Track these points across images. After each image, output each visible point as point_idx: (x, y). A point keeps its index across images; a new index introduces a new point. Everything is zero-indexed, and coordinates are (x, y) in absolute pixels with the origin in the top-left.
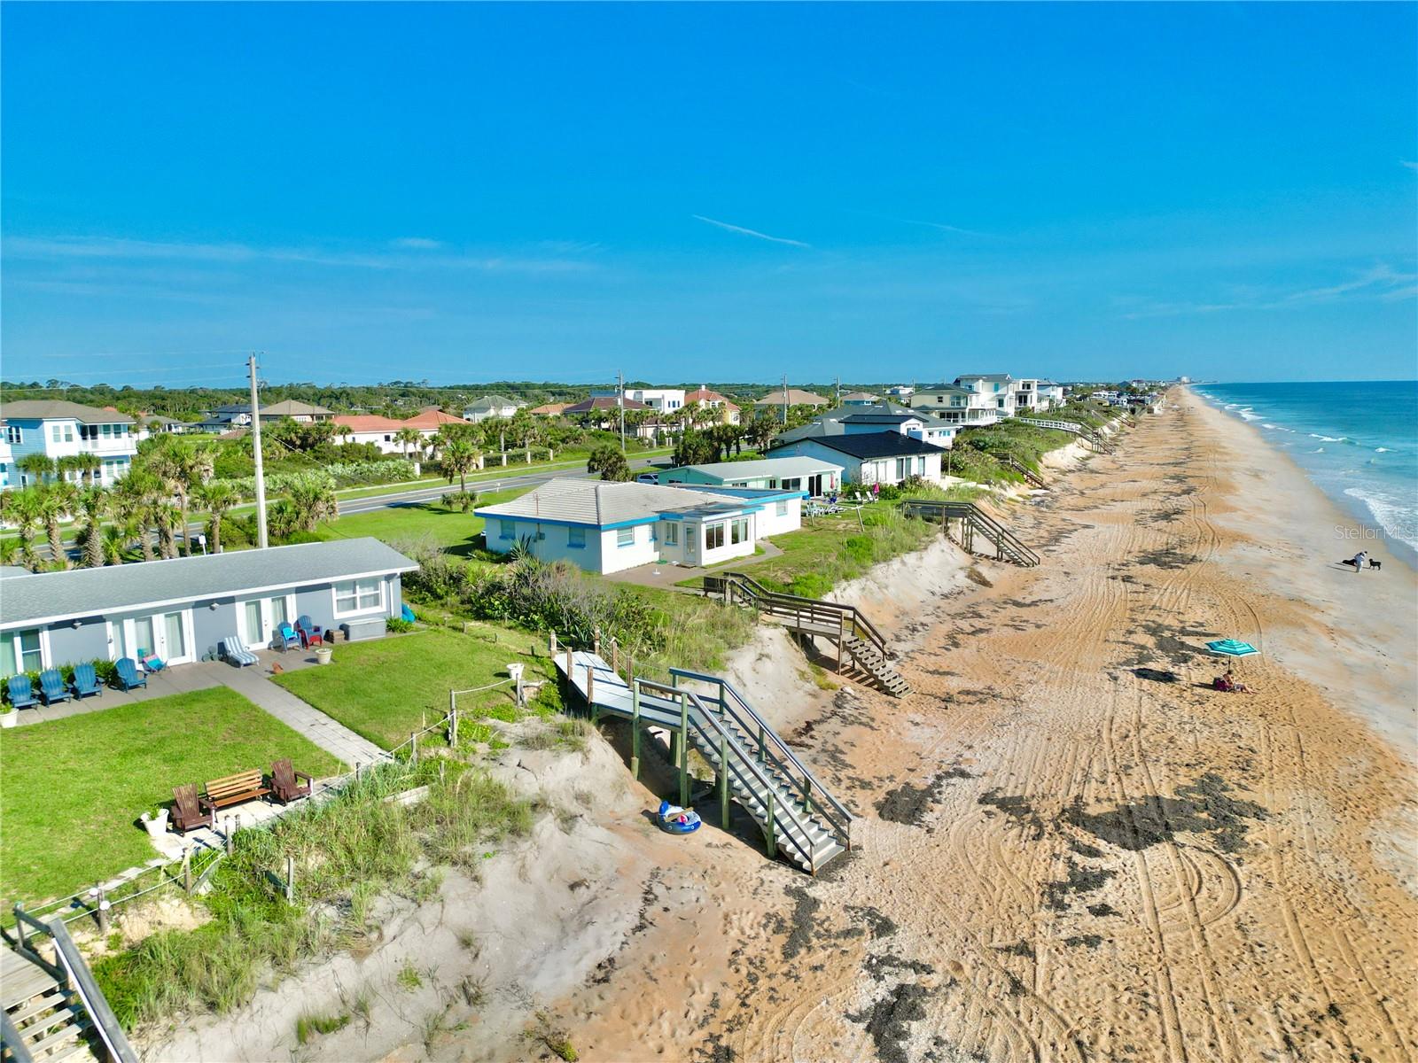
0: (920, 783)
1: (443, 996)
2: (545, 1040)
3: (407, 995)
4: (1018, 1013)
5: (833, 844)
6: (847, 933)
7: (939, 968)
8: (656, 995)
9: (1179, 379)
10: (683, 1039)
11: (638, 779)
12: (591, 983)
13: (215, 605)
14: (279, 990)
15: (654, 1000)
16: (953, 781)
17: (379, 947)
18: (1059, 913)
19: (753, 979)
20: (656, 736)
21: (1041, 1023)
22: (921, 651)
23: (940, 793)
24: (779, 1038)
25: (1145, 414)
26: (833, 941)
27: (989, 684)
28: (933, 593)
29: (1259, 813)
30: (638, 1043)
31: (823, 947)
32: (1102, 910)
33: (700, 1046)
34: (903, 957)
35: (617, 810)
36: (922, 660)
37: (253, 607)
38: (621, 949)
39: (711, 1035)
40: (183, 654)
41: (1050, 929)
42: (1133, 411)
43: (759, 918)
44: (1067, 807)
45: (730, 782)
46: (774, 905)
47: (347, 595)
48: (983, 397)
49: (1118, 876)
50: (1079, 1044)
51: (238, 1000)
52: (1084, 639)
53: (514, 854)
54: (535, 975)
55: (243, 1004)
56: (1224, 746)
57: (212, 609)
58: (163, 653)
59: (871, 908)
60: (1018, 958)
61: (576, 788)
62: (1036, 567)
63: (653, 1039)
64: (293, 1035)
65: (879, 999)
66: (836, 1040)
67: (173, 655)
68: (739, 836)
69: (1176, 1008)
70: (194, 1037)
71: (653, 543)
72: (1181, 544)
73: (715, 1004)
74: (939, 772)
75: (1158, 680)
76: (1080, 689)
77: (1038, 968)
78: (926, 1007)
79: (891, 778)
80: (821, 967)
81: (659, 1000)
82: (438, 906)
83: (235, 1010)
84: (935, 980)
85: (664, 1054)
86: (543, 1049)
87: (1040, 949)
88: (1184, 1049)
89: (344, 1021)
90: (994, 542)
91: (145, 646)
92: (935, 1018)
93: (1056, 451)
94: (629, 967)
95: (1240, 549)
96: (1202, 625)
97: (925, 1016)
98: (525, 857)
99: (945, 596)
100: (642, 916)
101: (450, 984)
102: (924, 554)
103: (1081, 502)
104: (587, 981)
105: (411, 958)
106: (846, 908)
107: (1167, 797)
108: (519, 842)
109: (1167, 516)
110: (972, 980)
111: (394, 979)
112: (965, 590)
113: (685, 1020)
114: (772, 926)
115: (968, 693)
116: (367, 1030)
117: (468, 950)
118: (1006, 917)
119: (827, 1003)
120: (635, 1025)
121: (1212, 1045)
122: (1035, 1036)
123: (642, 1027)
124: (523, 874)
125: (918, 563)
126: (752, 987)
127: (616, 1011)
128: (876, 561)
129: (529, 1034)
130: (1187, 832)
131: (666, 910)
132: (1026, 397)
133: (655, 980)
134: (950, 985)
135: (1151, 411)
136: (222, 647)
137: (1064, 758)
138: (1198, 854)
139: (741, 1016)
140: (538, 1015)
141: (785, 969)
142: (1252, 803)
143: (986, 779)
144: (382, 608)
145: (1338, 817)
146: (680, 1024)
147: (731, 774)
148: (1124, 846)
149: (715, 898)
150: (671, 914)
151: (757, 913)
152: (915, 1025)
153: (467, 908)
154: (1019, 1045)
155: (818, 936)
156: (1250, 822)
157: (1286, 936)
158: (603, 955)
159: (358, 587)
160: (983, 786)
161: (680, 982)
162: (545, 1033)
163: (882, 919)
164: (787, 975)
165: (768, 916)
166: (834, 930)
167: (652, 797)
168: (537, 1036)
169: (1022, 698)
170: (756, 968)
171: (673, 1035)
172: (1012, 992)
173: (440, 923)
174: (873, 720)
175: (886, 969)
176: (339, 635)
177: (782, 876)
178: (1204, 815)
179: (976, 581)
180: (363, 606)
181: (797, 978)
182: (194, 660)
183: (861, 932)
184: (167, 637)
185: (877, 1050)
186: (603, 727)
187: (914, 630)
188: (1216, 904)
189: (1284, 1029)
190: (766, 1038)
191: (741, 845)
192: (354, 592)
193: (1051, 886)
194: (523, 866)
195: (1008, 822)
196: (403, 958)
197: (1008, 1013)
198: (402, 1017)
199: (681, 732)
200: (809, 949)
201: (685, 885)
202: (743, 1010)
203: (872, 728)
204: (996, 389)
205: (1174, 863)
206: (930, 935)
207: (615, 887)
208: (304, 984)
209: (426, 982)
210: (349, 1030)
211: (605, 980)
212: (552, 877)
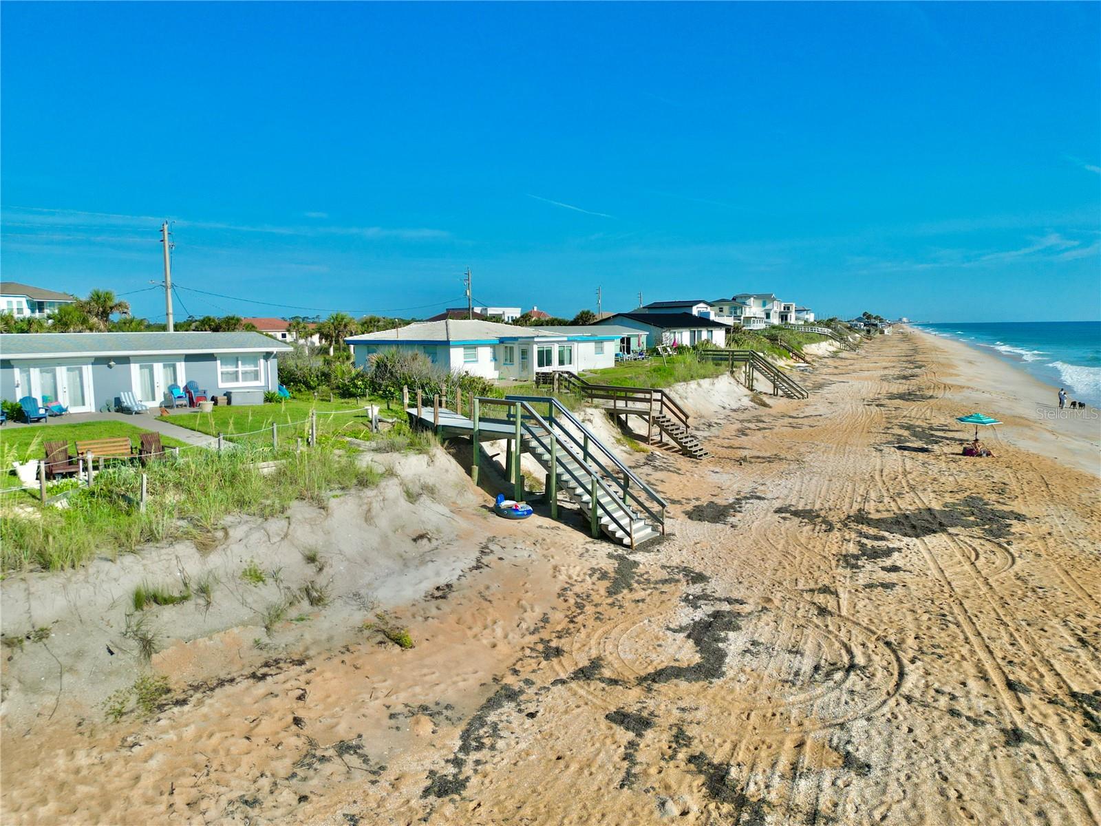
0: (720, 501)
1: (286, 594)
2: (384, 632)
3: (251, 587)
4: (827, 626)
5: (649, 530)
6: (665, 582)
7: (751, 601)
8: (491, 610)
9: (900, 320)
10: (515, 640)
11: (478, 485)
12: (429, 598)
13: (112, 363)
14: (118, 561)
15: (488, 613)
16: (751, 501)
17: (224, 546)
18: (854, 570)
19: (580, 606)
20: (494, 459)
21: (849, 631)
22: (717, 437)
23: (740, 507)
24: (605, 642)
25: (878, 335)
26: (652, 586)
27: (775, 453)
28: (724, 408)
29: (1020, 517)
30: (472, 640)
31: (643, 589)
32: (895, 569)
33: (532, 646)
34: (716, 595)
35: (459, 502)
36: (718, 441)
37: (146, 371)
38: (458, 579)
39: (542, 640)
40: (84, 404)
41: (848, 580)
42: (869, 331)
43: (585, 570)
44: (851, 514)
45: (559, 476)
46: (598, 564)
47: (231, 369)
48: (753, 309)
49: (903, 551)
50: (888, 644)
51: (73, 561)
52: (850, 432)
53: (360, 497)
54: (376, 589)
55: (78, 567)
56: (981, 482)
57: (110, 367)
58: (64, 400)
59: (685, 567)
60: (821, 595)
61: (422, 481)
62: (805, 400)
63: (487, 638)
64: (131, 603)
65: (697, 619)
66: (659, 643)
67: (75, 404)
68: (566, 523)
69: (974, 623)
70: (23, 585)
71: (493, 363)
72: (920, 389)
73: (545, 619)
74: (738, 497)
75: (916, 451)
76: (851, 456)
77: (841, 601)
78: (742, 624)
79: (697, 499)
80: (643, 600)
81: (492, 613)
82: (284, 523)
83: (69, 571)
84: (747, 608)
85: (496, 648)
86: (380, 637)
87: (840, 590)
88: (987, 647)
89: (184, 598)
90: (771, 380)
91: (49, 393)
92: (751, 629)
93: (813, 345)
94: (465, 591)
95: (966, 393)
96: (946, 426)
97: (741, 629)
98: (371, 503)
99: (734, 411)
100: (478, 561)
101: (294, 587)
102: (716, 381)
103: (836, 371)
104: (426, 597)
105: (256, 561)
106: (663, 567)
107: (937, 508)
108: (365, 490)
109: (905, 378)
110: (782, 608)
111: (240, 573)
112: (750, 408)
113: (518, 629)
114: (597, 575)
115: (758, 457)
116: (207, 609)
117: (312, 564)
118: (807, 572)
119: (649, 621)
120: (470, 628)
121: (1012, 644)
122: (845, 640)
123: (476, 629)
124: (368, 517)
125: (711, 387)
126: (579, 611)
127: (452, 619)
128: (678, 381)
129: (368, 627)
130: (959, 528)
131: (501, 559)
132: (786, 316)
133: (490, 601)
134: (762, 611)
135: (882, 332)
136: (118, 401)
137: (844, 490)
138: (971, 539)
139: (569, 629)
140: (377, 616)
141: (610, 600)
142: (1012, 512)
143: (779, 501)
144: (261, 383)
145: (1088, 520)
146: (512, 630)
147: (560, 470)
148: (905, 535)
149: (545, 556)
150: (504, 562)
151: (583, 567)
152: (731, 635)
153: (313, 532)
154: (831, 645)
155: (638, 582)
156: (1014, 522)
157: (1062, 583)
158: (442, 582)
159: (240, 363)
160: (777, 504)
161: (513, 604)
162: (383, 627)
163: (696, 573)
164: (612, 605)
165: (594, 570)
166: (653, 579)
167: (489, 497)
168: (376, 629)
169: (804, 460)
170: (583, 599)
171: (506, 637)
172: (819, 614)
173: (286, 535)
174: (679, 470)
175: (702, 602)
176: (222, 400)
177: (605, 548)
178: (972, 518)
179: (758, 404)
180: (245, 380)
181: (621, 607)
182: (93, 410)
183: (678, 581)
184: (69, 385)
185: (698, 648)
186: (446, 443)
187: (710, 426)
188: (994, 566)
189: (1076, 634)
190: (593, 642)
191: (569, 529)
192: (237, 367)
193: (845, 556)
194: (369, 510)
195: (801, 522)
196: (249, 560)
197: (817, 626)
198: (244, 603)
199: (515, 438)
200: (631, 590)
201: (518, 547)
202: (571, 626)
203: (679, 474)
204: (764, 305)
205: (952, 545)
206: (740, 583)
207: (455, 544)
208: (145, 562)
209: (270, 581)
210: (189, 606)
211: (443, 597)
212: (397, 530)
